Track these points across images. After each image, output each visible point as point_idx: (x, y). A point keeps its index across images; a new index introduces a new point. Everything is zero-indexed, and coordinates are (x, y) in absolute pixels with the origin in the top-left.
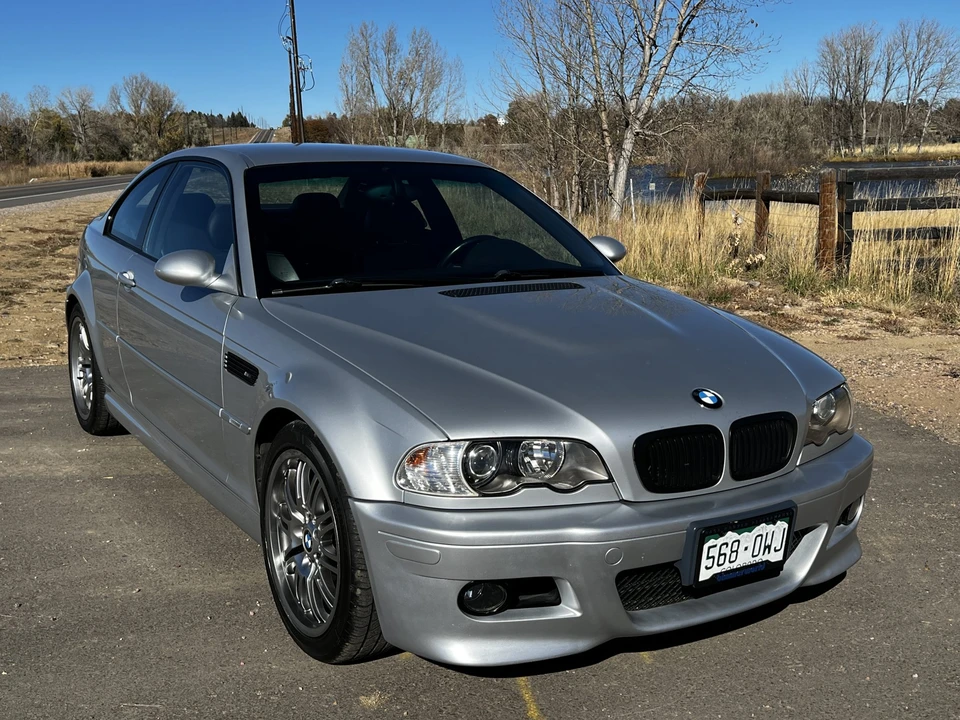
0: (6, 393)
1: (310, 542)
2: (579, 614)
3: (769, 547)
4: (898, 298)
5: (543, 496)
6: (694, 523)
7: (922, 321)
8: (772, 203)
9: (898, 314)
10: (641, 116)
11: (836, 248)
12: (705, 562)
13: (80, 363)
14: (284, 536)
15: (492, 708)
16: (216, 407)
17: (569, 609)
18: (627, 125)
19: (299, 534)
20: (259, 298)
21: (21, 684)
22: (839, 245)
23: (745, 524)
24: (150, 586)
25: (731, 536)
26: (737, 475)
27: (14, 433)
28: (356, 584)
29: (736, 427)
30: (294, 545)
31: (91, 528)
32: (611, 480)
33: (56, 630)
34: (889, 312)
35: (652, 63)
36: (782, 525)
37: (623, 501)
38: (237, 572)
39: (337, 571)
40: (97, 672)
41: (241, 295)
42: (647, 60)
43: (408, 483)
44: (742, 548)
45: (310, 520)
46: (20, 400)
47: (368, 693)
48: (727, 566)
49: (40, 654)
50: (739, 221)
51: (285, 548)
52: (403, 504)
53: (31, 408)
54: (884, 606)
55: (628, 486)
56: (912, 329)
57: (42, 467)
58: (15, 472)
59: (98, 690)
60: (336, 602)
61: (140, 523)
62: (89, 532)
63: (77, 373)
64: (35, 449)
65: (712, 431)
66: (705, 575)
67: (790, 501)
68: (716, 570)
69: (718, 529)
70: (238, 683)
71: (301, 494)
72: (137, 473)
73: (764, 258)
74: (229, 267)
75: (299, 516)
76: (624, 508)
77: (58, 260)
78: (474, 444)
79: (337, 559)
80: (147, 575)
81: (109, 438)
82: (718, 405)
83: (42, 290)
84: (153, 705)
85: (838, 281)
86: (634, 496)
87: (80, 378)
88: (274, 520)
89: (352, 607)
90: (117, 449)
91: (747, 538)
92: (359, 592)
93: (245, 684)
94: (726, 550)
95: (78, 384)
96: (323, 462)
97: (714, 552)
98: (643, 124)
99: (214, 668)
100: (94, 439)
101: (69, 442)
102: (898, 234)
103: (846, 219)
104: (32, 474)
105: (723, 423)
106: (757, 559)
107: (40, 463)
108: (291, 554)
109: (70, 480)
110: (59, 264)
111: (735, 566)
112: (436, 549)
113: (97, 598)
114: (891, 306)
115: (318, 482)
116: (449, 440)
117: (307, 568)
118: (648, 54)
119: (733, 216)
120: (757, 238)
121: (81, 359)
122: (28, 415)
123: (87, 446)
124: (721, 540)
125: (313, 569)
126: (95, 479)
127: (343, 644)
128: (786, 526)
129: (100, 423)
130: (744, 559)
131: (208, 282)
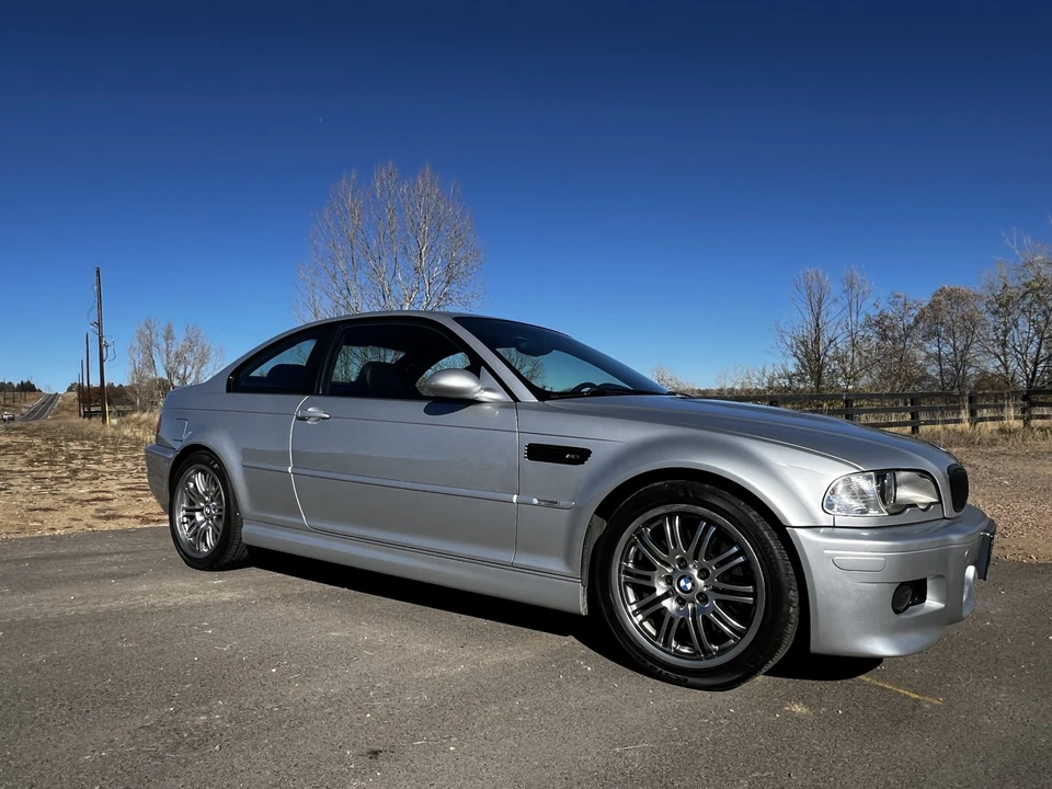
2: (943, 606)
16: (509, 496)
17: (934, 603)
20: (541, 401)
24: (465, 663)
32: (941, 502)
37: (945, 518)
39: (755, 599)
41: (516, 399)
51: (632, 601)
52: (834, 527)
55: (948, 507)
78: (876, 474)
79: (754, 588)
81: (227, 572)
86: (950, 513)
88: (620, 578)
90: (248, 578)
96: (729, 506)
99: (636, 711)
107: (191, 593)
112: (882, 557)
115: (706, 527)
116: (862, 472)
131: (477, 395)
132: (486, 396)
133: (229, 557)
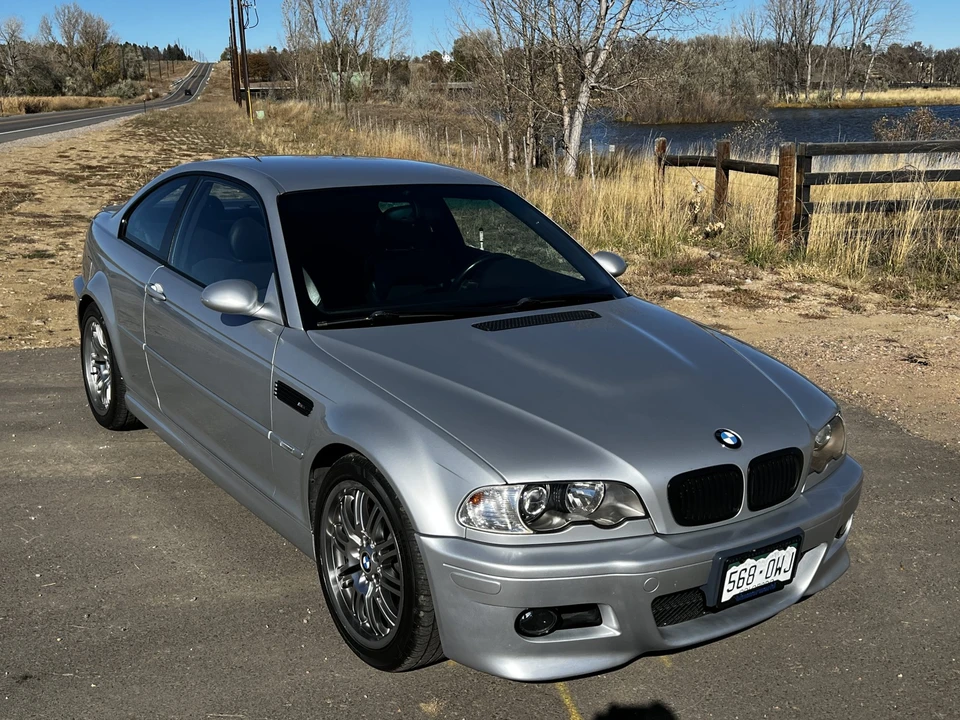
0: (11, 381)
1: (368, 564)
2: (618, 634)
3: (780, 569)
4: (853, 274)
5: (590, 532)
6: (720, 553)
7: (877, 297)
8: (732, 173)
9: (854, 290)
10: (596, 69)
11: (795, 219)
12: (727, 586)
13: (93, 359)
14: (338, 553)
15: (539, 713)
16: (266, 430)
17: (609, 629)
18: (583, 78)
19: (356, 555)
20: (306, 329)
21: (111, 696)
22: (797, 217)
23: (761, 551)
24: (205, 594)
25: (749, 562)
26: (752, 507)
27: (32, 428)
28: (420, 607)
29: (754, 464)
30: (351, 565)
31: (134, 533)
32: (647, 516)
33: (129, 640)
34: (846, 288)
35: (608, 17)
36: (792, 550)
37: (657, 534)
38: (282, 578)
39: (400, 594)
40: (177, 683)
41: (286, 324)
42: (603, 13)
43: (469, 521)
44: (758, 571)
45: (368, 544)
46: (29, 390)
47: (427, 700)
48: (745, 588)
49: (121, 665)
50: (700, 189)
51: (340, 565)
52: (465, 539)
53: (40, 399)
54: (868, 607)
55: (663, 521)
56: (869, 306)
57: (69, 467)
58: (44, 471)
59: (182, 701)
60: (398, 621)
61: (178, 526)
62: (134, 537)
63: (91, 368)
64: (56, 445)
65: (732, 469)
66: (726, 597)
67: (798, 529)
68: (736, 591)
69: (740, 558)
70: (308, 692)
71: (359, 521)
72: (163, 472)
73: (723, 227)
74: (272, 295)
75: (357, 539)
76: (658, 540)
77: (18, 219)
78: (529, 486)
79: (400, 583)
80: (198, 583)
81: (126, 433)
82: (737, 445)
83: (11, 256)
84: (236, 715)
85: (796, 253)
86: (668, 529)
87: (93, 374)
88: (329, 540)
89: (415, 627)
90: (136, 445)
91: (762, 563)
92: (422, 614)
93: (314, 692)
94: (743, 575)
95: (92, 380)
96: (386, 497)
97: (735, 577)
98: (598, 77)
99: (283, 678)
100: (113, 434)
101: (89, 437)
102: (858, 207)
103: (803, 191)
104: (62, 475)
105: (742, 461)
106: (770, 580)
107: (66, 461)
108: (346, 572)
109: (100, 479)
110: (20, 224)
111: (751, 587)
112: (496, 581)
113: (159, 607)
114: (848, 282)
115: (378, 511)
116: (507, 484)
117: (364, 587)
118: (604, 6)
119: (694, 184)
120: (717, 206)
121: (94, 355)
122: (40, 407)
123: (106, 442)
124: (742, 567)
125: (370, 588)
126: (125, 480)
127: (405, 658)
128: (794, 550)
129: (117, 419)
130: (759, 581)
131: (253, 311)
132: (261, 311)
133: (121, 419)
